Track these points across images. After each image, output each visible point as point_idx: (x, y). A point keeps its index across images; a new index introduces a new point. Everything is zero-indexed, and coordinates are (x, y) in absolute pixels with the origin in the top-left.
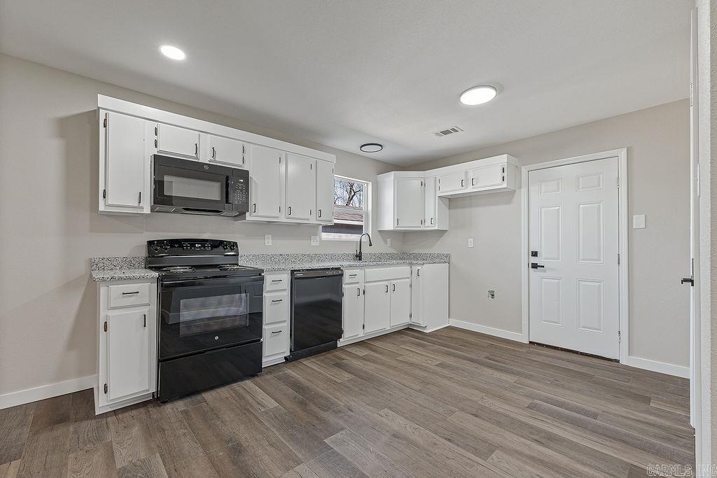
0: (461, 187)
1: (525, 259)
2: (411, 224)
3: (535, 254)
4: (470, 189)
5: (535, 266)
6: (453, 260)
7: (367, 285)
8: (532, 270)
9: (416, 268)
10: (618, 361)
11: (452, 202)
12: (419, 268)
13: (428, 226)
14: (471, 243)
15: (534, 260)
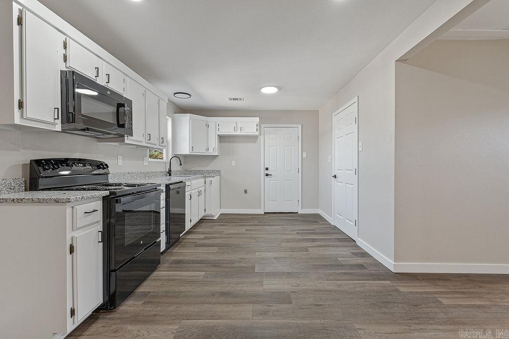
0: (233, 131)
1: (263, 172)
2: (200, 151)
3: (267, 169)
4: (238, 133)
5: (267, 175)
6: (222, 174)
7: (192, 192)
8: (265, 177)
9: (208, 179)
10: (297, 213)
11: (222, 138)
12: (212, 179)
13: (211, 152)
14: (234, 164)
15: (267, 172)
